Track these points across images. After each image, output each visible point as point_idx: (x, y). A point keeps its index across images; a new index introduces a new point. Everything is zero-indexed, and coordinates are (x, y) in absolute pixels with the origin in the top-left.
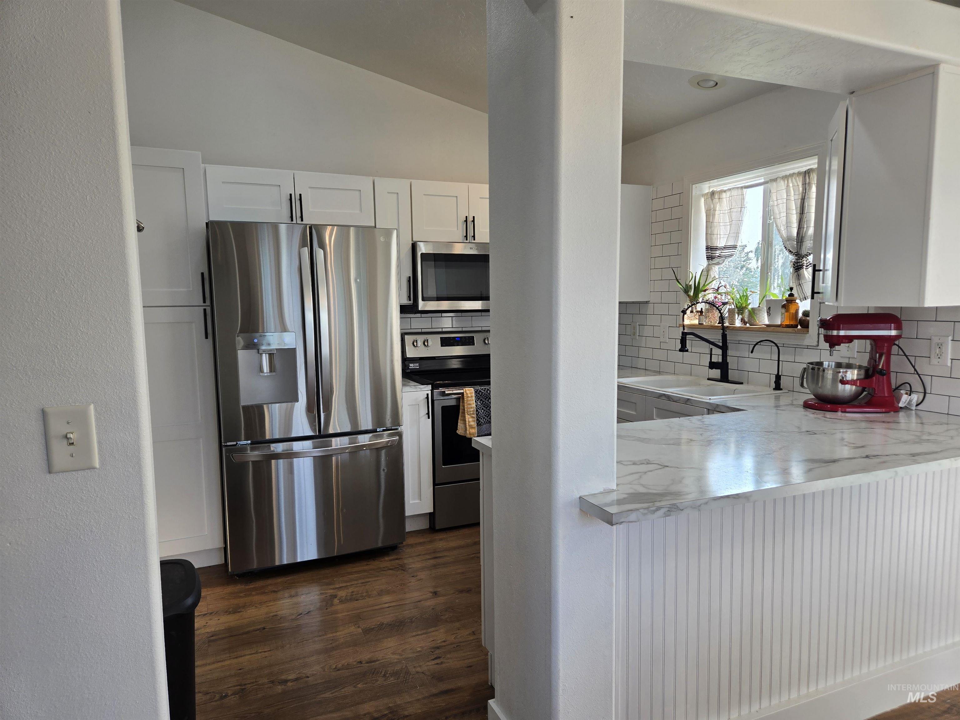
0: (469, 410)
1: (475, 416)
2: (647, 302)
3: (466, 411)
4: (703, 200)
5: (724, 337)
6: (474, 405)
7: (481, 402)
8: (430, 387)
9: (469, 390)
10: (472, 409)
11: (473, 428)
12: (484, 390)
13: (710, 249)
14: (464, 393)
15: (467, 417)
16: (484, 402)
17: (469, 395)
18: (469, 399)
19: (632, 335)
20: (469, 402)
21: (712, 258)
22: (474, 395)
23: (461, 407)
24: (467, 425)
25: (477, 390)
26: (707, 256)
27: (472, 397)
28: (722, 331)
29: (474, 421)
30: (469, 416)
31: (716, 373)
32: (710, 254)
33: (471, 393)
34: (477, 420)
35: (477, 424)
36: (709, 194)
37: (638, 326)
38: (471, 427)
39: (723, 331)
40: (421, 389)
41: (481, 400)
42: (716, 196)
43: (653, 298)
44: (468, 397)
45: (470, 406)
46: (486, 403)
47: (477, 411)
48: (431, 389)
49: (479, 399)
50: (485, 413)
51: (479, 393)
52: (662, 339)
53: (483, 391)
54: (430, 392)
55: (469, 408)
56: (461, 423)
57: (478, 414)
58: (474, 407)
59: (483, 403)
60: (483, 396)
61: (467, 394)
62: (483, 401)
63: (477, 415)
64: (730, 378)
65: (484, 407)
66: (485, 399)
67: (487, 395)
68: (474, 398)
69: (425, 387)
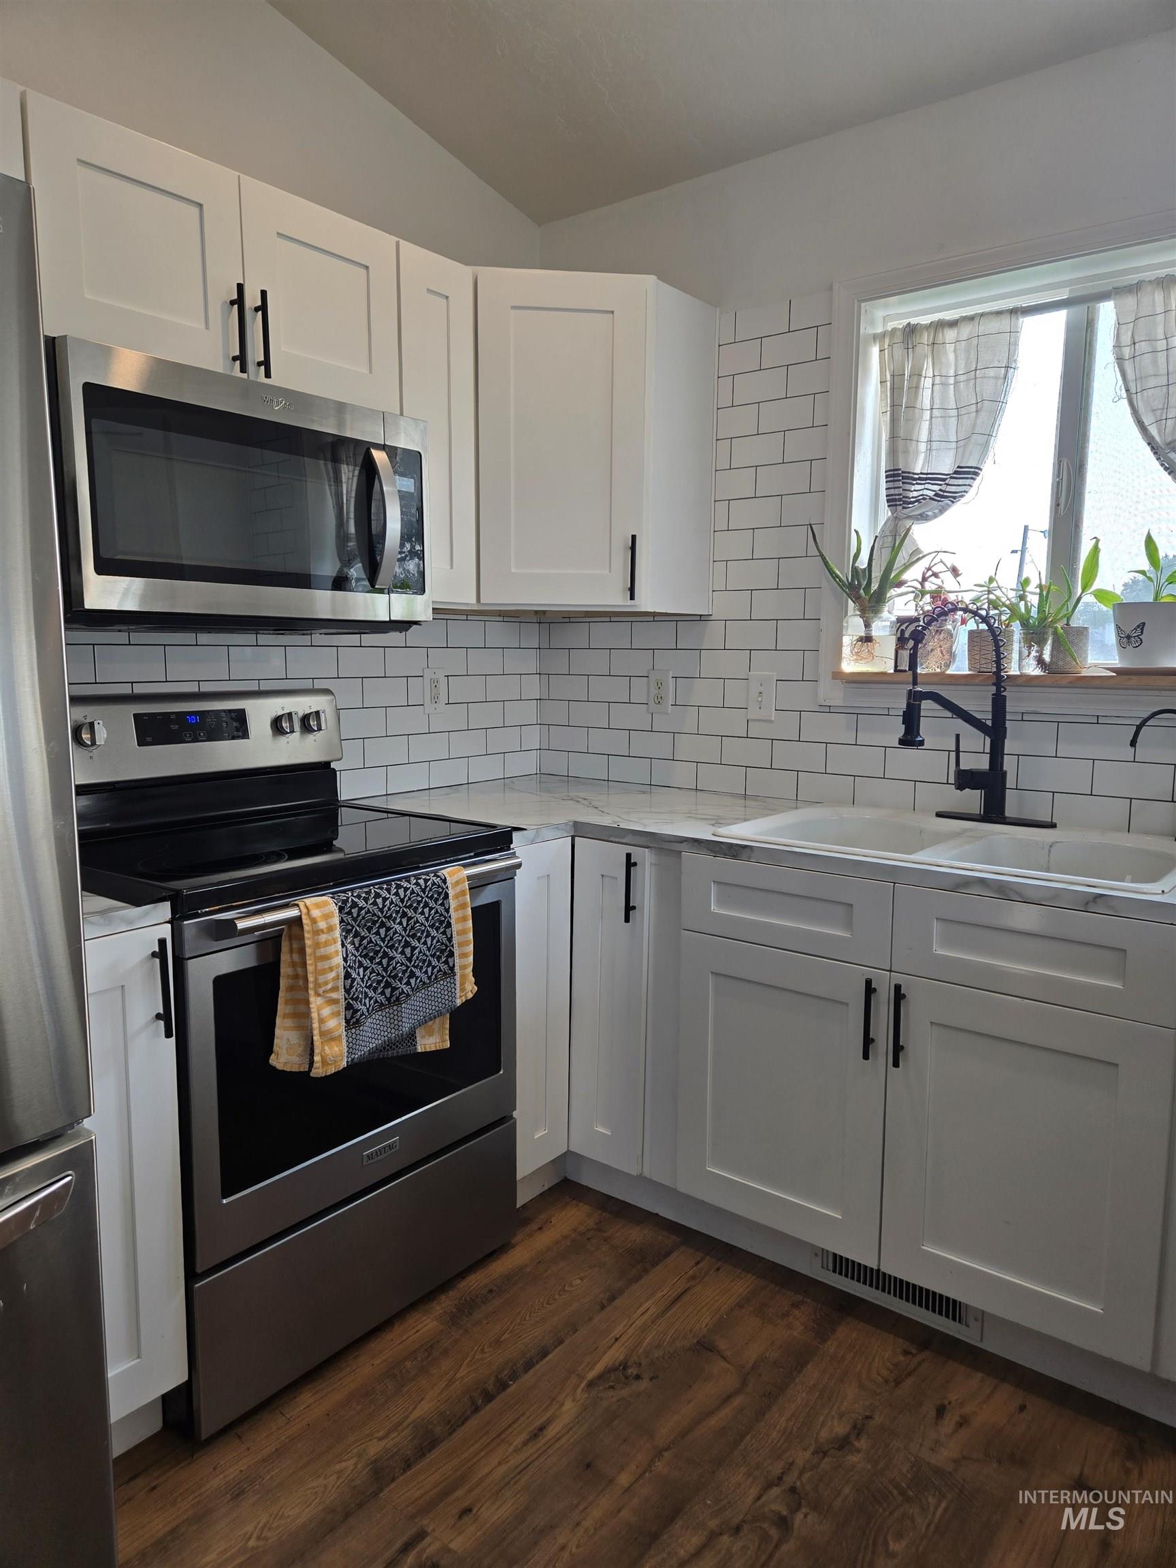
0: (321, 979)
1: (340, 995)
2: (702, 618)
3: (311, 985)
4: (875, 350)
5: (999, 704)
6: (339, 960)
7: (357, 941)
8: (164, 910)
9: (317, 906)
10: (333, 975)
11: (333, 1039)
12: (366, 900)
13: (898, 477)
14: (303, 917)
15: (315, 1002)
16: (365, 942)
17: (322, 925)
18: (323, 938)
19: (651, 703)
20: (322, 951)
21: (905, 502)
22: (336, 920)
23: (285, 970)
24: (316, 1032)
25: (345, 902)
26: (887, 496)
27: (331, 929)
28: (995, 687)
29: (335, 1014)
30: (319, 1001)
31: (973, 799)
32: (901, 491)
33: (327, 917)
34: (349, 1007)
35: (347, 1021)
36: (899, 333)
37: (672, 681)
38: (328, 1036)
39: (998, 690)
40: (131, 922)
41: (357, 935)
42: (925, 338)
43: (719, 607)
44: (318, 932)
45: (326, 965)
46: (371, 941)
47: (347, 976)
48: (169, 916)
49: (348, 932)
50: (369, 978)
51: (350, 913)
52: (754, 713)
53: (362, 903)
54: (166, 931)
55: (324, 972)
56: (286, 1029)
57: (351, 987)
58: (338, 966)
59: (360, 945)
60: (363, 918)
61: (314, 921)
62: (363, 938)
63: (347, 991)
64: (1009, 812)
65: (365, 956)
66: (369, 929)
67: (374, 915)
68: (337, 933)
69: (146, 914)
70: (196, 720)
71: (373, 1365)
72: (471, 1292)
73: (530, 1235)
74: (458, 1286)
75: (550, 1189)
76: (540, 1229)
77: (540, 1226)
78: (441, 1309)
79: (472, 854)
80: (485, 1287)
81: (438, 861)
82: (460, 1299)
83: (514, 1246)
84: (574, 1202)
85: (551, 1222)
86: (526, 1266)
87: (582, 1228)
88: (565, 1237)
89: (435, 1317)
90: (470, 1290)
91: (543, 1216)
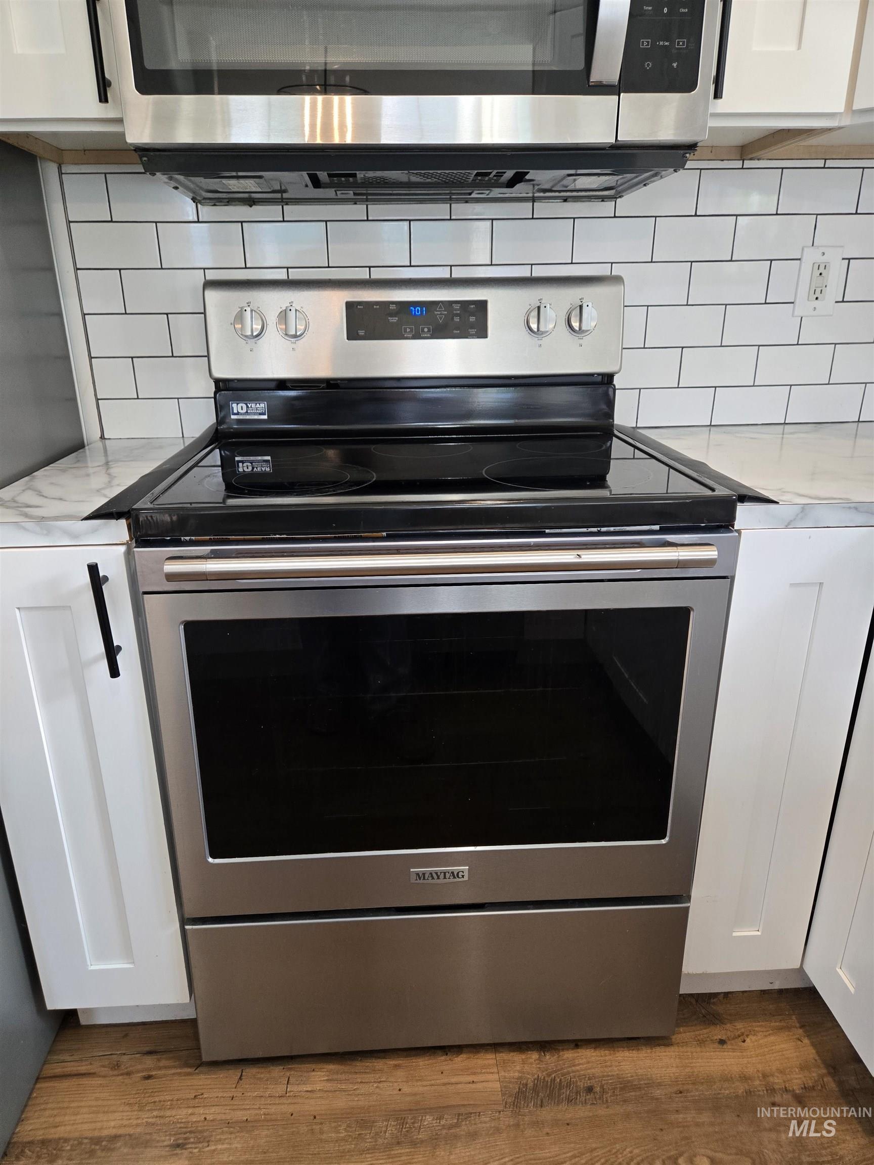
70: (422, 311)
71: (400, 1090)
72: (569, 1073)
73: (701, 1043)
74: (561, 1053)
75: (780, 991)
76: (722, 1042)
77: (724, 1038)
78: (519, 1072)
79: (657, 527)
80: (589, 1079)
81: (584, 530)
82: (549, 1075)
83: (671, 1045)
84: (800, 1031)
85: (744, 1041)
86: (660, 1085)
87: (777, 1081)
88: (744, 1078)
89: (505, 1077)
90: (570, 1069)
91: (740, 1025)
